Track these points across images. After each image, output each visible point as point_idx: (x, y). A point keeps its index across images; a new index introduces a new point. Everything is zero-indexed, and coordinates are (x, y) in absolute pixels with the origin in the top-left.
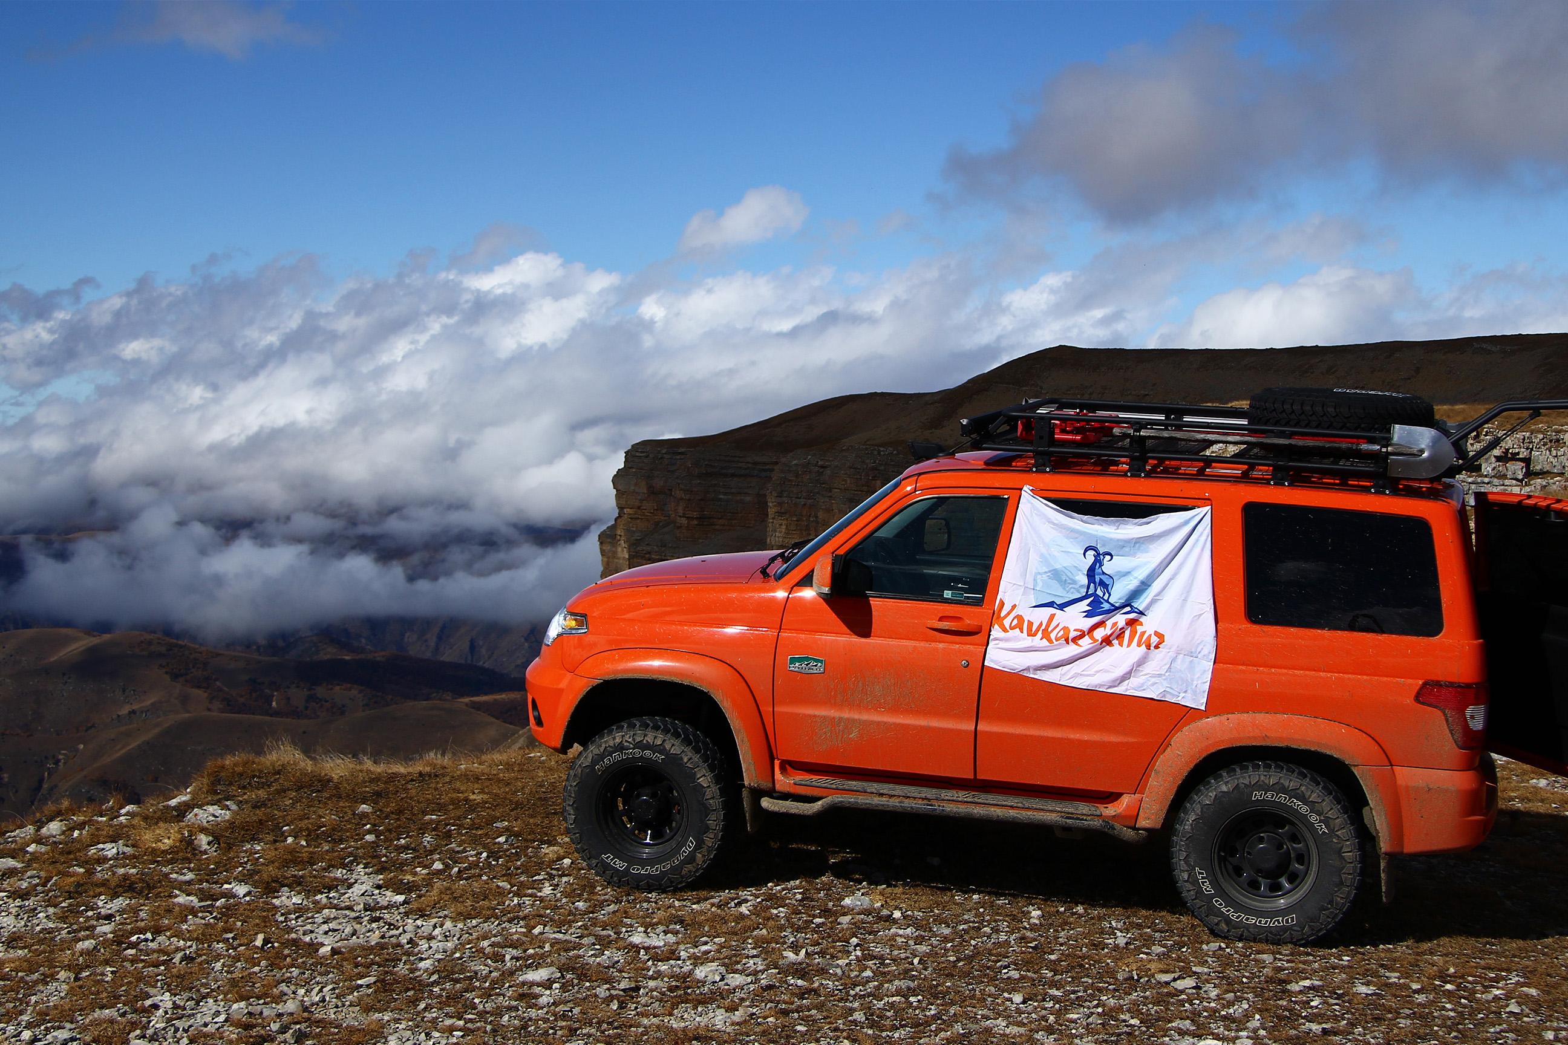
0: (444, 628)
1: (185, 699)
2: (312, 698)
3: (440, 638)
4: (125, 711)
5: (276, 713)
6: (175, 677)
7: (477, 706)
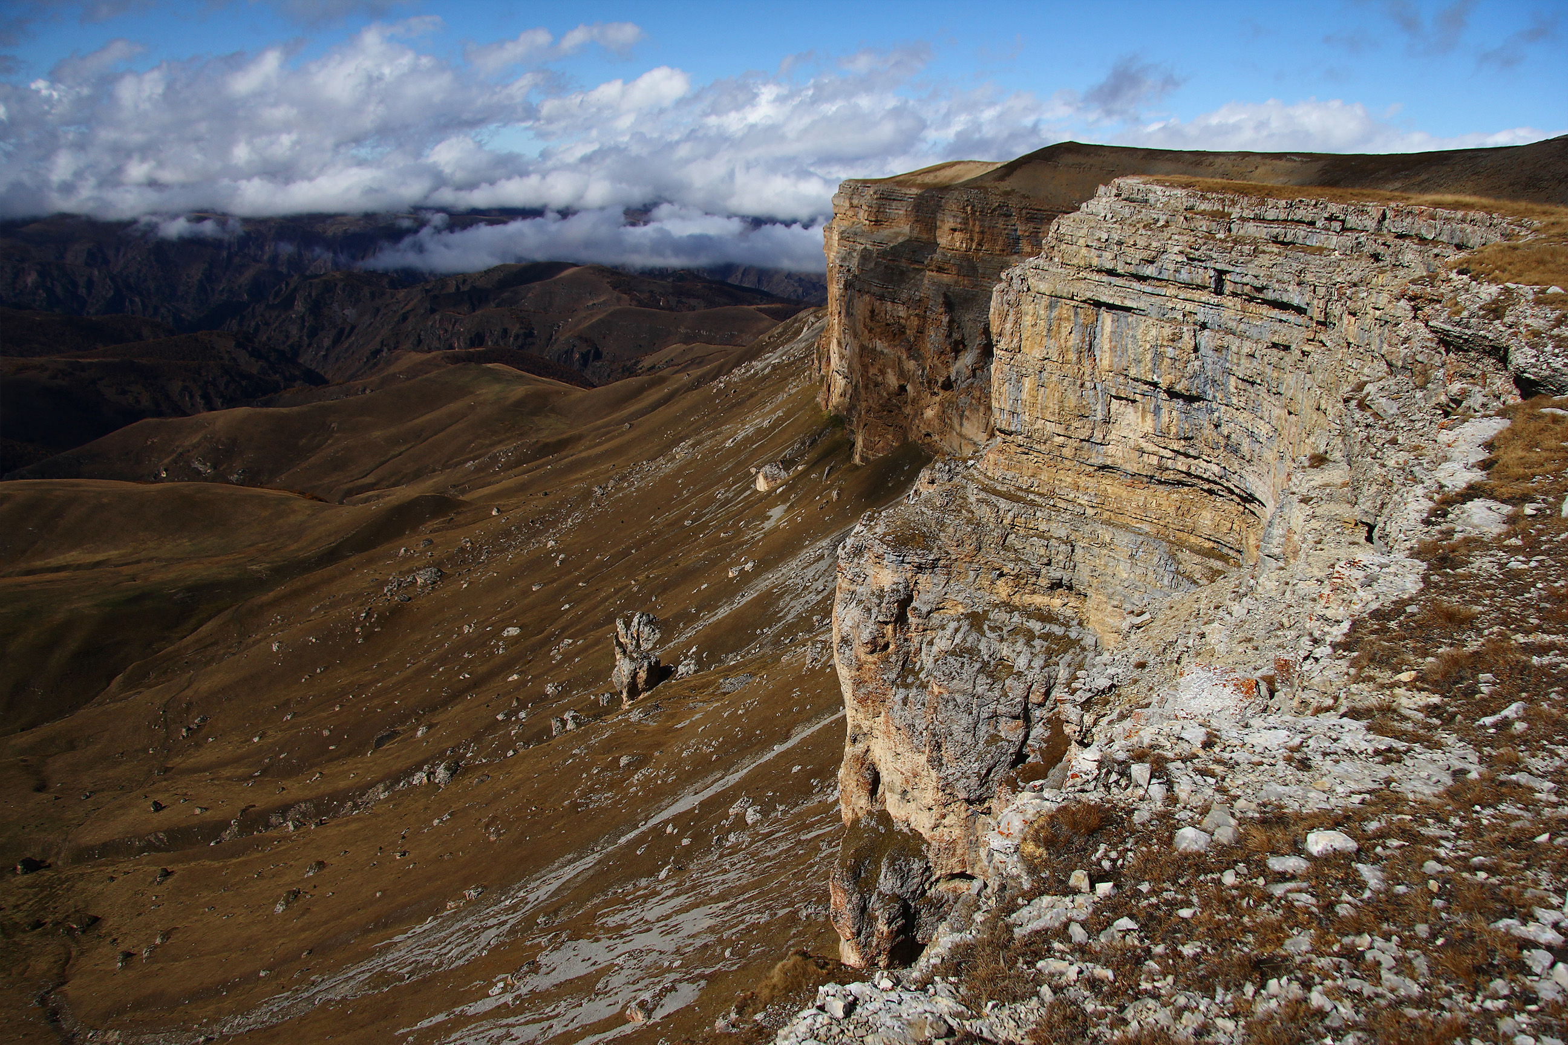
0: (745, 270)
1: (619, 299)
2: (679, 302)
3: (743, 275)
4: (590, 304)
5: (662, 308)
6: (615, 288)
7: (760, 310)
